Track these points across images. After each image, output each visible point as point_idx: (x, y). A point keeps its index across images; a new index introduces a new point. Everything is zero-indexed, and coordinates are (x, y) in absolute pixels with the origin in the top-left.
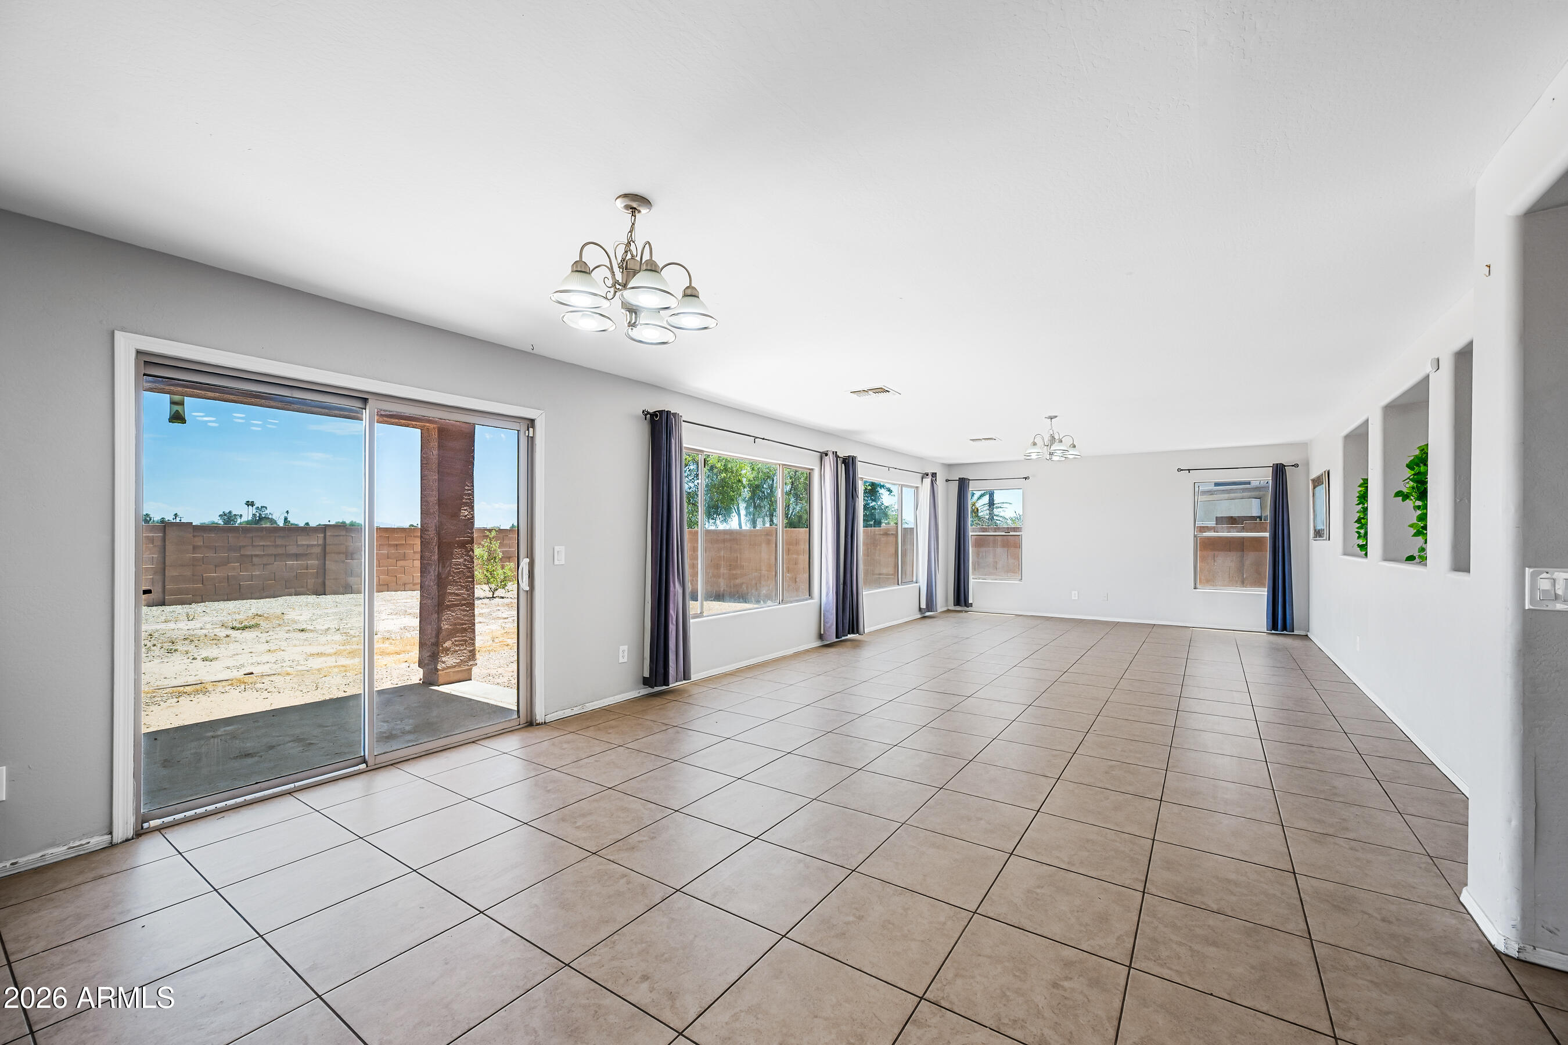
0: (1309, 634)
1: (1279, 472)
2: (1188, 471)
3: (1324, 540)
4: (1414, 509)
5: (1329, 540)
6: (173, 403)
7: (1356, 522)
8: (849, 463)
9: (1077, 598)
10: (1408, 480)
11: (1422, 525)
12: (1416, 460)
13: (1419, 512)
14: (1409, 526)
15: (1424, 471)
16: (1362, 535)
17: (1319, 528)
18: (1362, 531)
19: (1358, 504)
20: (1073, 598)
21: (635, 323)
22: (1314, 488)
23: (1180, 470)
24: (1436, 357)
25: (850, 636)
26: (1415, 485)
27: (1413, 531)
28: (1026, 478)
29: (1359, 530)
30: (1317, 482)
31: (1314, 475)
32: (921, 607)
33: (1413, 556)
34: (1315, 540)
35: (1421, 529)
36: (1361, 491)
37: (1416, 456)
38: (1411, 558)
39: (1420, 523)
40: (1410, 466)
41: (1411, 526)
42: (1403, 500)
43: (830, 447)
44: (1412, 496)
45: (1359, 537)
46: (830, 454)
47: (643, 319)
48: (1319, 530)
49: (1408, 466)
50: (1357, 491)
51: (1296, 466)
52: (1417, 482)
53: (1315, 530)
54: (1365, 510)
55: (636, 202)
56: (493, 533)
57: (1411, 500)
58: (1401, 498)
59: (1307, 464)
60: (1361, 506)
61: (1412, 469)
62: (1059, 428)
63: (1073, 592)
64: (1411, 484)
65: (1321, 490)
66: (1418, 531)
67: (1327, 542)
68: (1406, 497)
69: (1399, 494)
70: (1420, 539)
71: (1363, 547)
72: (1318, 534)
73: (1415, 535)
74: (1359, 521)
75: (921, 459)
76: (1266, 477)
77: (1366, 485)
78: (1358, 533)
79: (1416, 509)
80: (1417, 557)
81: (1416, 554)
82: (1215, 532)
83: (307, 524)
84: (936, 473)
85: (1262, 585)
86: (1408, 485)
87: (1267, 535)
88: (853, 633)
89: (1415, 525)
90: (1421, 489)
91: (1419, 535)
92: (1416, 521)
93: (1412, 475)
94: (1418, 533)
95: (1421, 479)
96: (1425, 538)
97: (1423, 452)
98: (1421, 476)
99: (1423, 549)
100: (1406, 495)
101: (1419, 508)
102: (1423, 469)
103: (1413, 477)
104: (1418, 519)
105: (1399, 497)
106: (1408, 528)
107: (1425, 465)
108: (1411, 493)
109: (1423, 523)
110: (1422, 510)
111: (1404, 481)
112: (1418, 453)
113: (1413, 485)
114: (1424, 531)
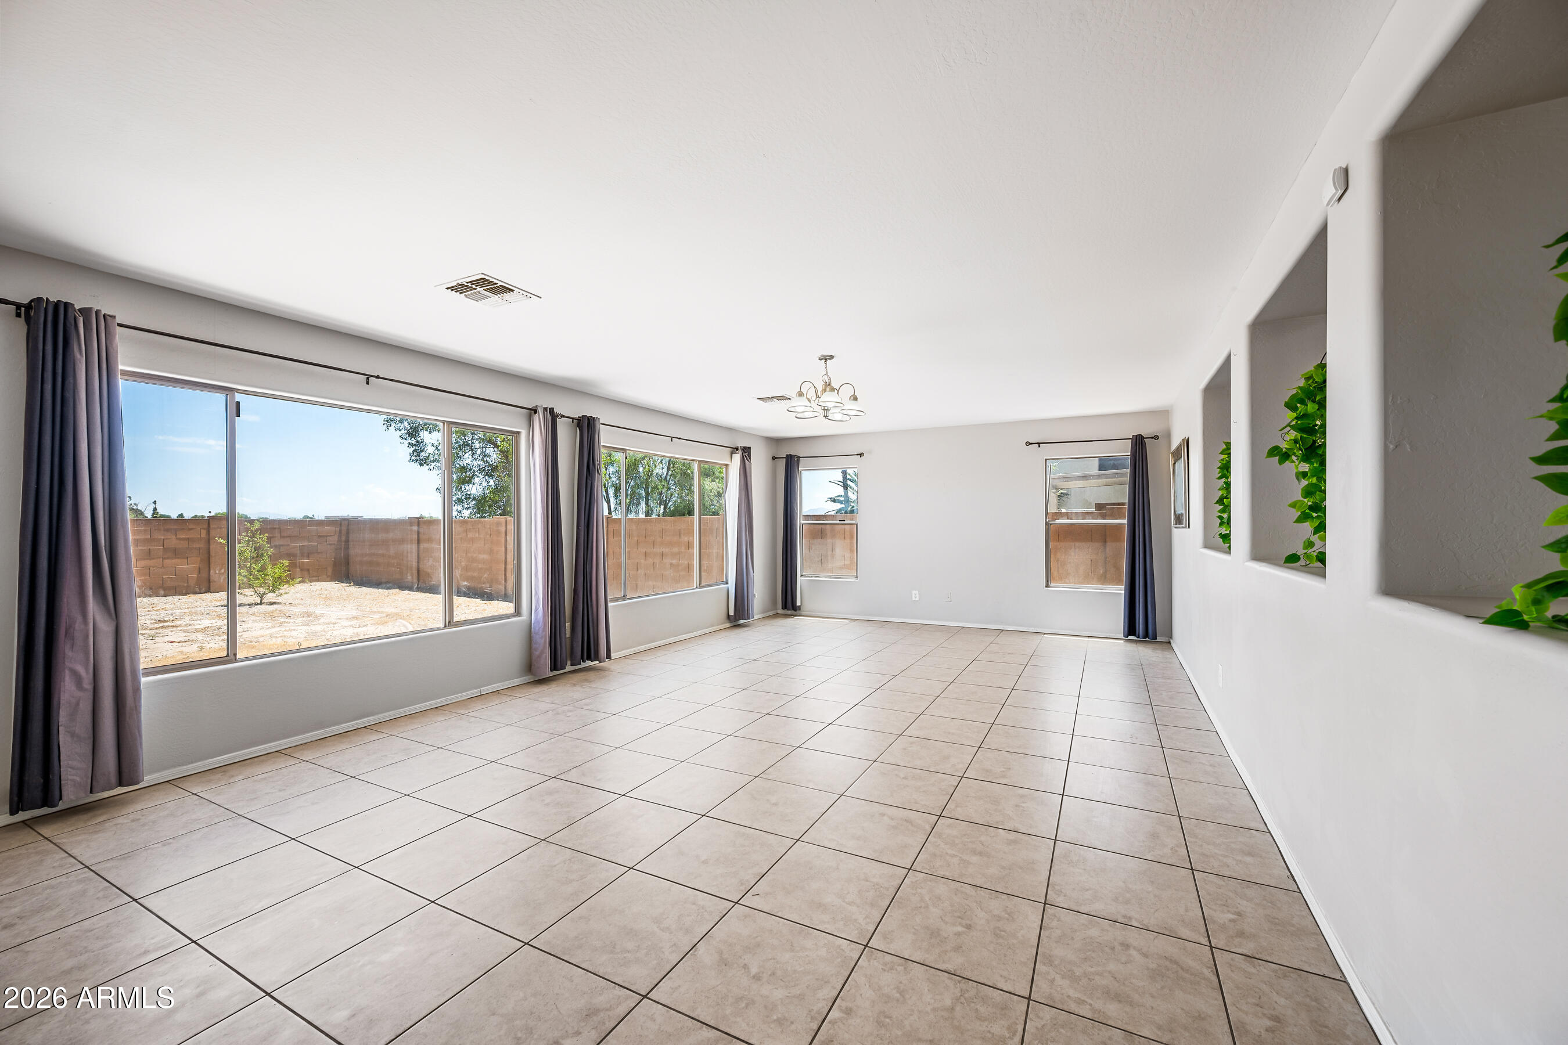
0: (1171, 641)
1: (1139, 444)
2: (1038, 445)
3: (1183, 527)
4: (1298, 479)
5: (1189, 527)
7: (1217, 502)
8: (586, 426)
9: (917, 599)
10: (1288, 428)
11: (1310, 503)
12: (1301, 395)
13: (1305, 482)
14: (1290, 506)
15: (1313, 411)
16: (1225, 520)
17: (1179, 512)
18: (1225, 515)
19: (1220, 478)
20: (914, 599)
22: (1175, 463)
23: (1028, 444)
24: (1344, 166)
25: (589, 663)
26: (1299, 435)
27: (1297, 513)
28: (861, 455)
29: (1222, 515)
30: (1177, 455)
31: (1174, 445)
32: (730, 614)
33: (1296, 555)
34: (1175, 528)
35: (1307, 511)
36: (1223, 460)
37: (1300, 388)
38: (1292, 559)
39: (1306, 500)
40: (1290, 406)
41: (1293, 505)
42: (1281, 462)
43: (544, 400)
44: (1294, 454)
45: (1221, 524)
46: (540, 411)
48: (1179, 515)
49: (1287, 405)
50: (1219, 459)
51: (1156, 437)
52: (1301, 430)
53: (1175, 515)
54: (1228, 487)
56: (257, 526)
57: (1293, 462)
58: (1278, 457)
59: (1168, 435)
60: (1223, 480)
61: (1294, 409)
62: (837, 372)
63: (914, 592)
64: (1293, 435)
65: (1181, 464)
66: (1303, 513)
67: (1187, 530)
68: (1285, 456)
69: (1274, 451)
70: (1308, 527)
71: (1226, 537)
72: (1179, 519)
73: (1299, 520)
74: (1220, 501)
75: (730, 430)
76: (1124, 450)
77: (1228, 452)
78: (1221, 518)
79: (1300, 477)
80: (1301, 557)
81: (1301, 552)
82: (1068, 518)
83: (181, 515)
84: (750, 448)
85: (1119, 582)
86: (1287, 437)
87: (1125, 521)
88: (589, 658)
89: (1298, 505)
90: (1314, 442)
91: (1308, 520)
92: (1303, 495)
93: (1296, 418)
94: (1304, 517)
95: (1308, 425)
96: (1321, 528)
97: (1311, 380)
98: (1315, 420)
99: (1310, 544)
100: (1286, 452)
101: (1309, 475)
102: (1311, 407)
103: (1299, 422)
104: (1308, 492)
105: (1275, 455)
106: (1290, 508)
107: (1314, 401)
108: (1293, 449)
109: (1312, 500)
110: (1309, 478)
111: (1281, 430)
112: (1302, 383)
113: (1296, 435)
114: (1312, 513)
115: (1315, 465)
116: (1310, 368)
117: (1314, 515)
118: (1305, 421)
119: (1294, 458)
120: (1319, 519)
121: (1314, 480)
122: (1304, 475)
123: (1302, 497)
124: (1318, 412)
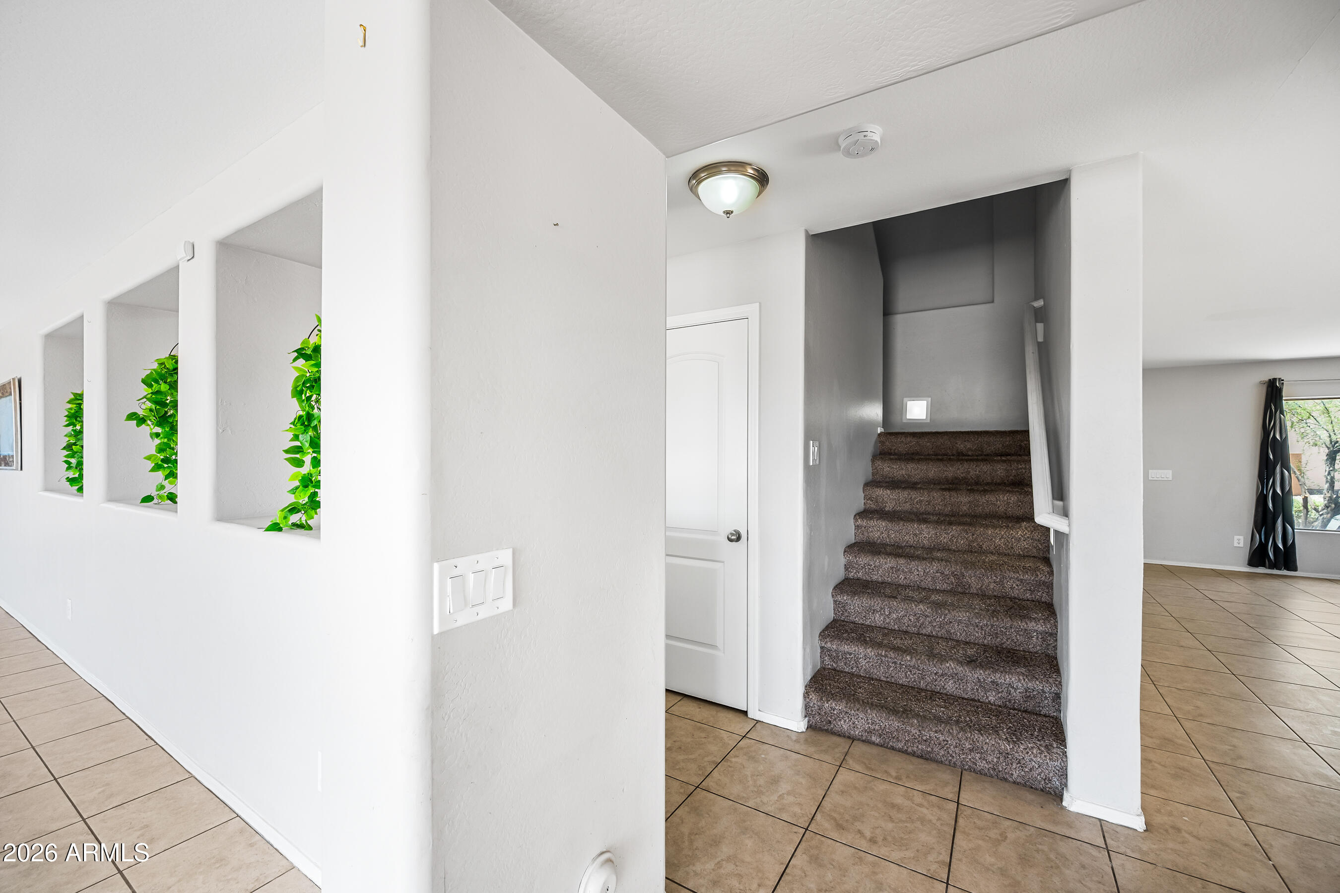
3: (12, 469)
4: (152, 437)
5: (20, 470)
7: (65, 447)
10: (145, 400)
11: (162, 457)
12: (155, 375)
13: (157, 441)
14: (145, 458)
15: (165, 390)
16: (73, 465)
18: (74, 461)
19: (67, 425)
24: (190, 243)
26: (153, 407)
27: (151, 465)
29: (69, 459)
33: (150, 496)
35: (160, 463)
36: (71, 409)
37: (154, 370)
38: (147, 500)
39: (159, 455)
40: (146, 382)
41: (149, 458)
42: (138, 425)
44: (150, 420)
45: (69, 468)
49: (144, 381)
52: (156, 403)
57: (148, 425)
58: (135, 421)
61: (150, 386)
64: (149, 405)
65: (9, 403)
66: (157, 464)
67: (16, 472)
68: (142, 421)
69: (132, 416)
70: (161, 474)
71: (75, 481)
73: (153, 470)
74: (68, 447)
77: (78, 402)
78: (67, 462)
79: (154, 436)
80: (155, 497)
81: (154, 493)
86: (143, 406)
89: (153, 458)
90: (166, 412)
91: (161, 469)
92: (157, 451)
93: (151, 393)
94: (157, 467)
95: (161, 400)
96: (172, 475)
97: (163, 366)
98: (166, 396)
99: (162, 487)
100: (143, 418)
101: (161, 436)
102: (164, 387)
103: (153, 396)
104: (161, 450)
105: (133, 419)
106: (145, 460)
107: (165, 382)
108: (149, 417)
109: (163, 454)
110: (162, 438)
111: (139, 400)
112: (155, 366)
113: (151, 406)
114: (164, 464)
115: (167, 430)
116: (164, 355)
117: (166, 465)
118: (159, 397)
119: (149, 422)
120: (169, 469)
121: (166, 440)
122: (158, 435)
123: (156, 452)
124: (169, 391)
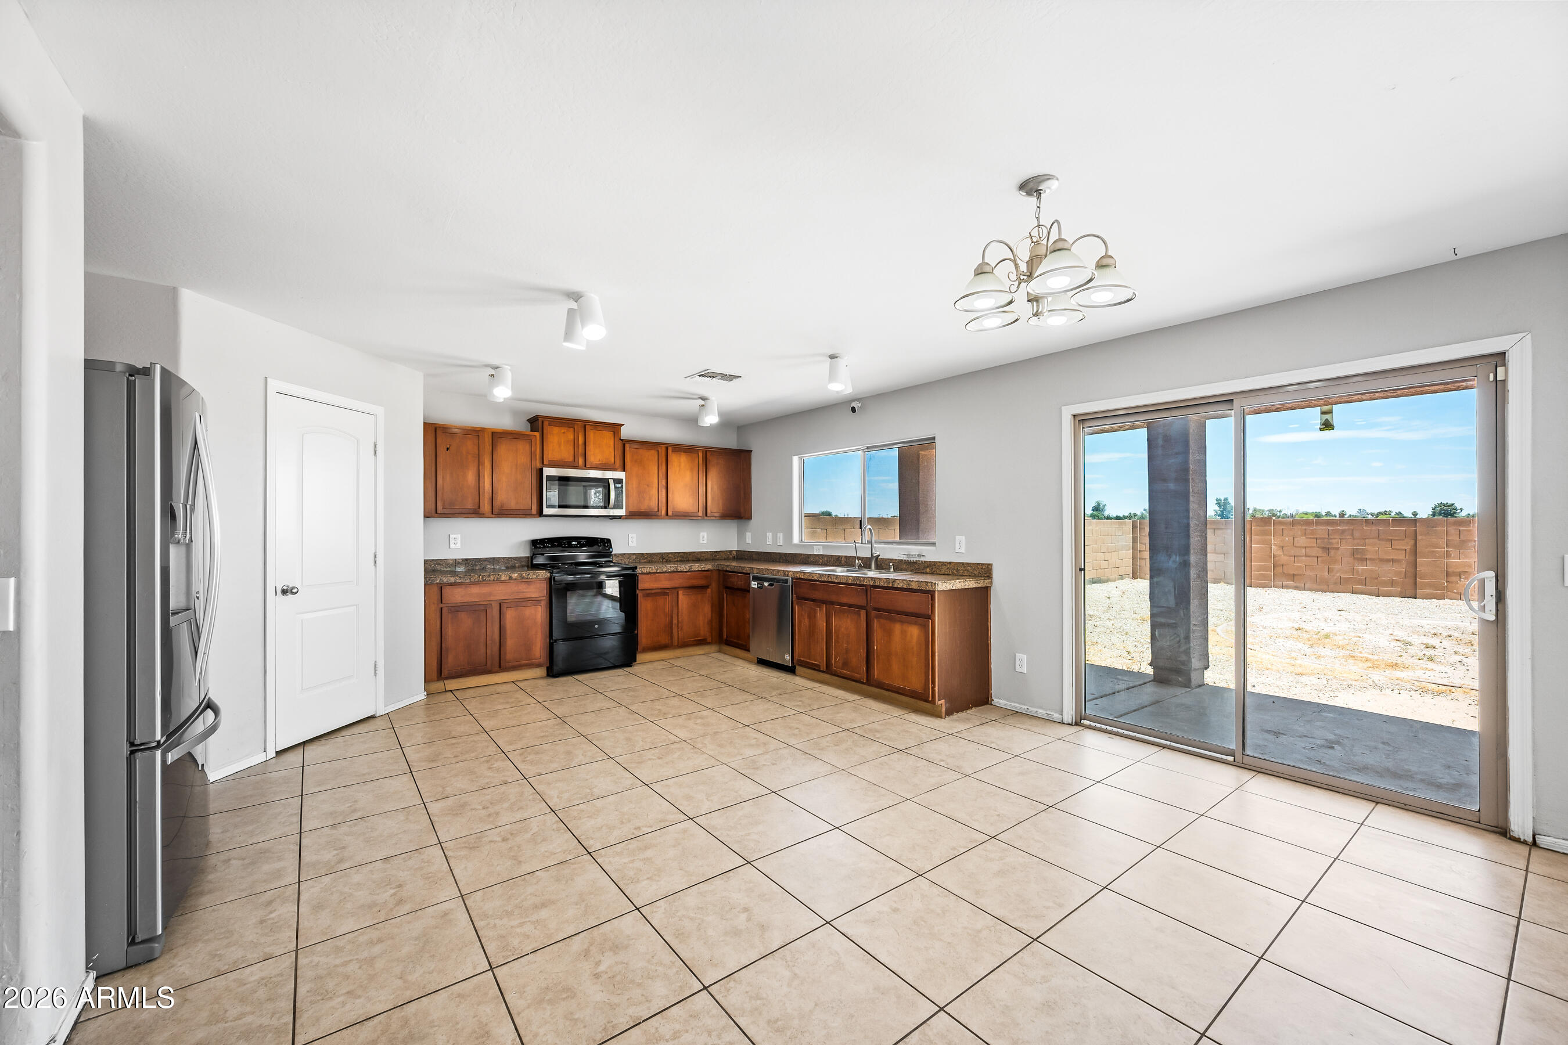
6: (1323, 413)
21: (1037, 311)
47: (1045, 306)
55: (1031, 187)
